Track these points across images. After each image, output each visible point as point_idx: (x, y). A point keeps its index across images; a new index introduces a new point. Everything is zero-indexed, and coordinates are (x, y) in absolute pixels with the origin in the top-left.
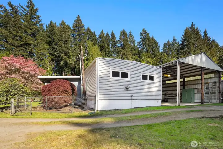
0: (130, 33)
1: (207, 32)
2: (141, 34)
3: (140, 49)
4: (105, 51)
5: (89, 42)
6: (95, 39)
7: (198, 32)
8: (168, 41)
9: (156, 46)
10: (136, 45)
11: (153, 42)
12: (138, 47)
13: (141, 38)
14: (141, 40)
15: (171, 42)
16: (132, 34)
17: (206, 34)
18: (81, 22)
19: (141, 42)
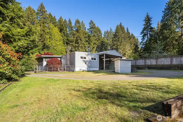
0: (82, 22)
1: (128, 29)
2: (90, 24)
3: (89, 34)
4: (64, 33)
5: (51, 24)
6: (56, 23)
7: (124, 29)
8: (107, 30)
9: (100, 33)
10: (86, 31)
11: (98, 30)
12: (88, 32)
13: (90, 26)
14: (90, 27)
15: (109, 31)
16: (84, 23)
17: (128, 30)
18: (44, 8)
19: (90, 29)
